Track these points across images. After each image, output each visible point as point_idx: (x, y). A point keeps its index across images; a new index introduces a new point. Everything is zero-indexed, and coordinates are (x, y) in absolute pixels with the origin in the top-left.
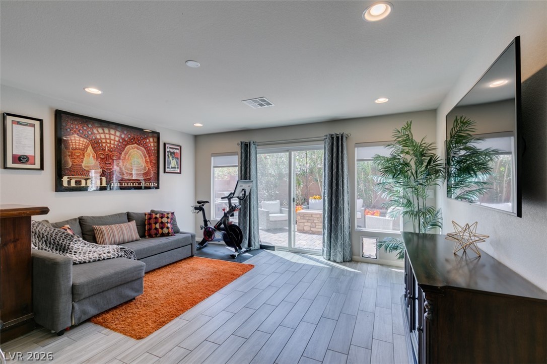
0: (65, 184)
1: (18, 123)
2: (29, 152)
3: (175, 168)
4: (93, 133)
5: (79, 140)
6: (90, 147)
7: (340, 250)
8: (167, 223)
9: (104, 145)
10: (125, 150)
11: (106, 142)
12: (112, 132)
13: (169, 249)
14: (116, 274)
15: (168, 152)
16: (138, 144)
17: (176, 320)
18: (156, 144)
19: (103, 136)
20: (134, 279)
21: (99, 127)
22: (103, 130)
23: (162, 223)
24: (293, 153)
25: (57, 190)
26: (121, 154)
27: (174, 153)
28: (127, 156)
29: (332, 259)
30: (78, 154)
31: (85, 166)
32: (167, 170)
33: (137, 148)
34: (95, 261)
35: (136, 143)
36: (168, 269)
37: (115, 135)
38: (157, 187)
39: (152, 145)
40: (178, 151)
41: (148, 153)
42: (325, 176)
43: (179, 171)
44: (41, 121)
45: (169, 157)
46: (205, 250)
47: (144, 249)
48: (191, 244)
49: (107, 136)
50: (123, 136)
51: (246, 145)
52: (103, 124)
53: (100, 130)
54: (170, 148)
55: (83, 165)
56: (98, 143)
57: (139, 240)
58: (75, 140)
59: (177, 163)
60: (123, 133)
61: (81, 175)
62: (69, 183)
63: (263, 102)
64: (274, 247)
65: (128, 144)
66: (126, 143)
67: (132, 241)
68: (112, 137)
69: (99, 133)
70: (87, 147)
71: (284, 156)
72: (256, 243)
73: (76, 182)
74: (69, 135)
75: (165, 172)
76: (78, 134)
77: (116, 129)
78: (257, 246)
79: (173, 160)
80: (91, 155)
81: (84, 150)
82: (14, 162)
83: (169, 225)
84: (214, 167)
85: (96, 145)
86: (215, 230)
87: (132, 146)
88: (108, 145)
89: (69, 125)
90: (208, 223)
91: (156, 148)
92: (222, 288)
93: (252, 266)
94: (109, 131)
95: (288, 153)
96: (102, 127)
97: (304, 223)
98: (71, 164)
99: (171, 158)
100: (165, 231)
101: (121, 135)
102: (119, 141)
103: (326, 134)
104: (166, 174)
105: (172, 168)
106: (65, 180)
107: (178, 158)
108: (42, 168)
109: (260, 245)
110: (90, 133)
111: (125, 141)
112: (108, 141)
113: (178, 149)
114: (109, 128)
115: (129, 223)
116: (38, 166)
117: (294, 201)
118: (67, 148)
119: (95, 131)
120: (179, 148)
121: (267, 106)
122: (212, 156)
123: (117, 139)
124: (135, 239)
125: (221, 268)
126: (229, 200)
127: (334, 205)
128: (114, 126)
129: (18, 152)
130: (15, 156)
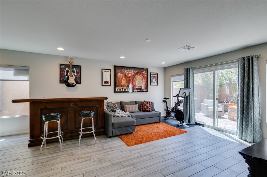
0: (117, 90)
1: (105, 71)
2: (108, 80)
3: (155, 83)
4: (125, 72)
5: (121, 75)
6: (124, 77)
7: (250, 133)
8: (149, 106)
9: (128, 76)
10: (135, 77)
11: (129, 75)
12: (131, 71)
13: (149, 117)
14: (125, 122)
15: (152, 76)
16: (140, 74)
17: (143, 144)
18: (147, 74)
19: (128, 73)
20: (132, 125)
21: (126, 69)
22: (128, 70)
23: (147, 106)
24: (216, 71)
25: (115, 92)
26: (133, 79)
27: (154, 77)
28: (136, 79)
29: (243, 139)
30: (120, 80)
32: (152, 84)
33: (140, 76)
34: (121, 117)
35: (139, 74)
36: (148, 125)
37: (132, 72)
38: (148, 91)
39: (145, 74)
40: (156, 76)
41: (144, 78)
42: (238, 85)
43: (157, 85)
44: (110, 70)
45: (152, 78)
46: (167, 121)
47: (139, 115)
48: (159, 117)
49: (129, 72)
50: (134, 72)
51: (187, 69)
52: (128, 68)
53: (127, 71)
54: (153, 74)
55: (122, 83)
56: (126, 75)
57: (139, 112)
58: (120, 75)
59: (156, 81)
60: (134, 71)
61: (121, 87)
62: (118, 90)
63: (189, 48)
64: (204, 125)
65: (136, 75)
66: (135, 74)
67: (136, 112)
68: (130, 73)
69: (126, 72)
70: (123, 77)
71: (210, 74)
72: (193, 121)
73: (120, 89)
74: (118, 73)
75: (150, 85)
76: (120, 73)
77: (132, 70)
78: (194, 123)
80: (124, 80)
81: (122, 78)
82: (104, 84)
83: (150, 107)
84: (173, 82)
85: (125, 76)
86: (171, 112)
87: (138, 75)
88: (129, 76)
89: (118, 70)
90: (168, 108)
91: (146, 75)
92: (166, 137)
93: (186, 132)
94: (130, 70)
95: (213, 72)
96: (127, 69)
97: (234, 114)
98: (118, 83)
99: (153, 79)
100: (148, 109)
101: (133, 72)
102: (133, 74)
103: (239, 58)
104: (151, 86)
105: (154, 83)
106: (117, 88)
107: (156, 79)
108: (111, 85)
109: (196, 122)
111: (135, 73)
112: (129, 74)
113: (156, 75)
114: (130, 69)
115: (136, 105)
116: (110, 84)
117: (217, 100)
118: (117, 78)
119: (125, 71)
120: (157, 74)
121: (192, 49)
122: (172, 77)
123: (132, 73)
124: (137, 111)
125: (170, 129)
126: (178, 97)
127: (245, 104)
128: (131, 68)
129: (105, 80)
130: (104, 81)
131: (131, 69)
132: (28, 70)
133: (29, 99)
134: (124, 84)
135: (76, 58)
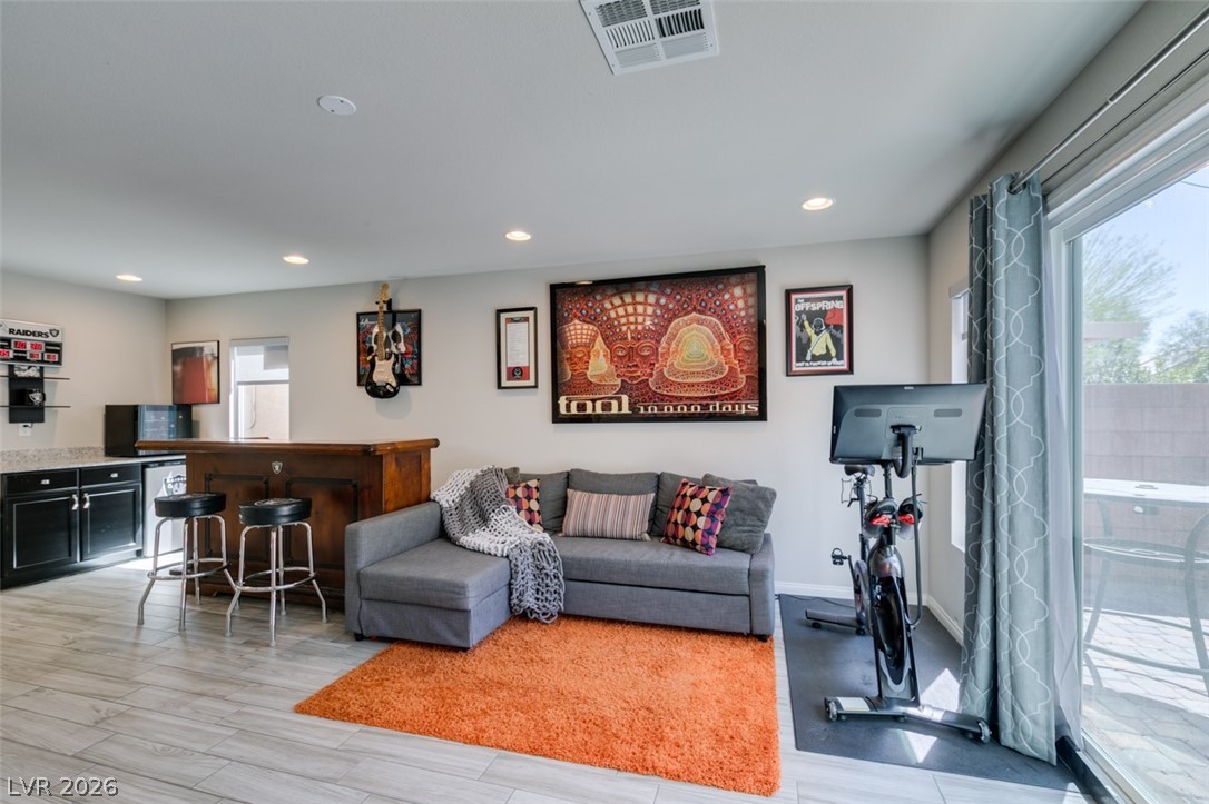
0: (563, 410)
1: (512, 320)
2: (523, 363)
3: (827, 357)
4: (603, 310)
5: (582, 329)
6: (600, 338)
9: (624, 328)
10: (669, 330)
11: (628, 323)
12: (640, 297)
15: (799, 314)
16: (700, 312)
18: (751, 301)
19: (621, 311)
21: (614, 295)
22: (622, 299)
25: (553, 421)
26: (658, 342)
27: (823, 313)
28: (673, 345)
30: (580, 355)
31: (592, 376)
32: (799, 367)
33: (700, 322)
35: (694, 309)
37: (645, 303)
38: (762, 416)
39: (741, 304)
40: (842, 305)
41: (730, 328)
43: (845, 367)
44: (535, 309)
45: (802, 327)
49: (630, 309)
50: (663, 301)
52: (622, 287)
53: (617, 301)
54: (806, 300)
55: (589, 373)
56: (613, 326)
58: (577, 331)
59: (837, 342)
60: (663, 294)
61: (587, 392)
62: (568, 407)
65: (675, 316)
66: (666, 319)
68: (639, 313)
69: (614, 307)
70: (593, 340)
73: (578, 406)
74: (567, 322)
75: (789, 372)
76: (579, 318)
77: (646, 291)
79: (817, 333)
80: (602, 353)
81: (589, 346)
82: (508, 379)
85: (610, 333)
87: (685, 318)
88: (633, 327)
89: (570, 304)
91: (751, 311)
94: (634, 297)
96: (620, 293)
98: (570, 373)
99: (810, 331)
101: (657, 301)
102: (655, 315)
104: (794, 378)
105: (815, 358)
106: (562, 401)
107: (838, 327)
108: (536, 386)
110: (598, 311)
111: (668, 310)
112: (632, 319)
113: (840, 298)
114: (633, 291)
116: (532, 382)
118: (564, 347)
119: (608, 305)
120: (843, 293)
122: (955, 296)
123: (650, 310)
128: (642, 285)
129: (512, 364)
130: (508, 369)
131: (640, 291)
132: (286, 347)
133: (288, 441)
134: (602, 377)
135: (405, 281)
